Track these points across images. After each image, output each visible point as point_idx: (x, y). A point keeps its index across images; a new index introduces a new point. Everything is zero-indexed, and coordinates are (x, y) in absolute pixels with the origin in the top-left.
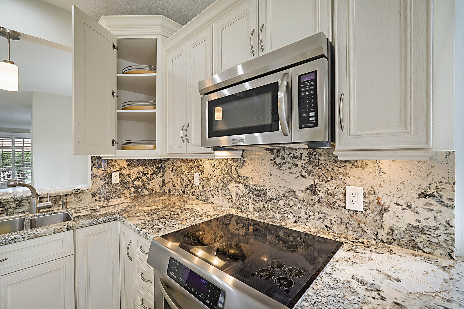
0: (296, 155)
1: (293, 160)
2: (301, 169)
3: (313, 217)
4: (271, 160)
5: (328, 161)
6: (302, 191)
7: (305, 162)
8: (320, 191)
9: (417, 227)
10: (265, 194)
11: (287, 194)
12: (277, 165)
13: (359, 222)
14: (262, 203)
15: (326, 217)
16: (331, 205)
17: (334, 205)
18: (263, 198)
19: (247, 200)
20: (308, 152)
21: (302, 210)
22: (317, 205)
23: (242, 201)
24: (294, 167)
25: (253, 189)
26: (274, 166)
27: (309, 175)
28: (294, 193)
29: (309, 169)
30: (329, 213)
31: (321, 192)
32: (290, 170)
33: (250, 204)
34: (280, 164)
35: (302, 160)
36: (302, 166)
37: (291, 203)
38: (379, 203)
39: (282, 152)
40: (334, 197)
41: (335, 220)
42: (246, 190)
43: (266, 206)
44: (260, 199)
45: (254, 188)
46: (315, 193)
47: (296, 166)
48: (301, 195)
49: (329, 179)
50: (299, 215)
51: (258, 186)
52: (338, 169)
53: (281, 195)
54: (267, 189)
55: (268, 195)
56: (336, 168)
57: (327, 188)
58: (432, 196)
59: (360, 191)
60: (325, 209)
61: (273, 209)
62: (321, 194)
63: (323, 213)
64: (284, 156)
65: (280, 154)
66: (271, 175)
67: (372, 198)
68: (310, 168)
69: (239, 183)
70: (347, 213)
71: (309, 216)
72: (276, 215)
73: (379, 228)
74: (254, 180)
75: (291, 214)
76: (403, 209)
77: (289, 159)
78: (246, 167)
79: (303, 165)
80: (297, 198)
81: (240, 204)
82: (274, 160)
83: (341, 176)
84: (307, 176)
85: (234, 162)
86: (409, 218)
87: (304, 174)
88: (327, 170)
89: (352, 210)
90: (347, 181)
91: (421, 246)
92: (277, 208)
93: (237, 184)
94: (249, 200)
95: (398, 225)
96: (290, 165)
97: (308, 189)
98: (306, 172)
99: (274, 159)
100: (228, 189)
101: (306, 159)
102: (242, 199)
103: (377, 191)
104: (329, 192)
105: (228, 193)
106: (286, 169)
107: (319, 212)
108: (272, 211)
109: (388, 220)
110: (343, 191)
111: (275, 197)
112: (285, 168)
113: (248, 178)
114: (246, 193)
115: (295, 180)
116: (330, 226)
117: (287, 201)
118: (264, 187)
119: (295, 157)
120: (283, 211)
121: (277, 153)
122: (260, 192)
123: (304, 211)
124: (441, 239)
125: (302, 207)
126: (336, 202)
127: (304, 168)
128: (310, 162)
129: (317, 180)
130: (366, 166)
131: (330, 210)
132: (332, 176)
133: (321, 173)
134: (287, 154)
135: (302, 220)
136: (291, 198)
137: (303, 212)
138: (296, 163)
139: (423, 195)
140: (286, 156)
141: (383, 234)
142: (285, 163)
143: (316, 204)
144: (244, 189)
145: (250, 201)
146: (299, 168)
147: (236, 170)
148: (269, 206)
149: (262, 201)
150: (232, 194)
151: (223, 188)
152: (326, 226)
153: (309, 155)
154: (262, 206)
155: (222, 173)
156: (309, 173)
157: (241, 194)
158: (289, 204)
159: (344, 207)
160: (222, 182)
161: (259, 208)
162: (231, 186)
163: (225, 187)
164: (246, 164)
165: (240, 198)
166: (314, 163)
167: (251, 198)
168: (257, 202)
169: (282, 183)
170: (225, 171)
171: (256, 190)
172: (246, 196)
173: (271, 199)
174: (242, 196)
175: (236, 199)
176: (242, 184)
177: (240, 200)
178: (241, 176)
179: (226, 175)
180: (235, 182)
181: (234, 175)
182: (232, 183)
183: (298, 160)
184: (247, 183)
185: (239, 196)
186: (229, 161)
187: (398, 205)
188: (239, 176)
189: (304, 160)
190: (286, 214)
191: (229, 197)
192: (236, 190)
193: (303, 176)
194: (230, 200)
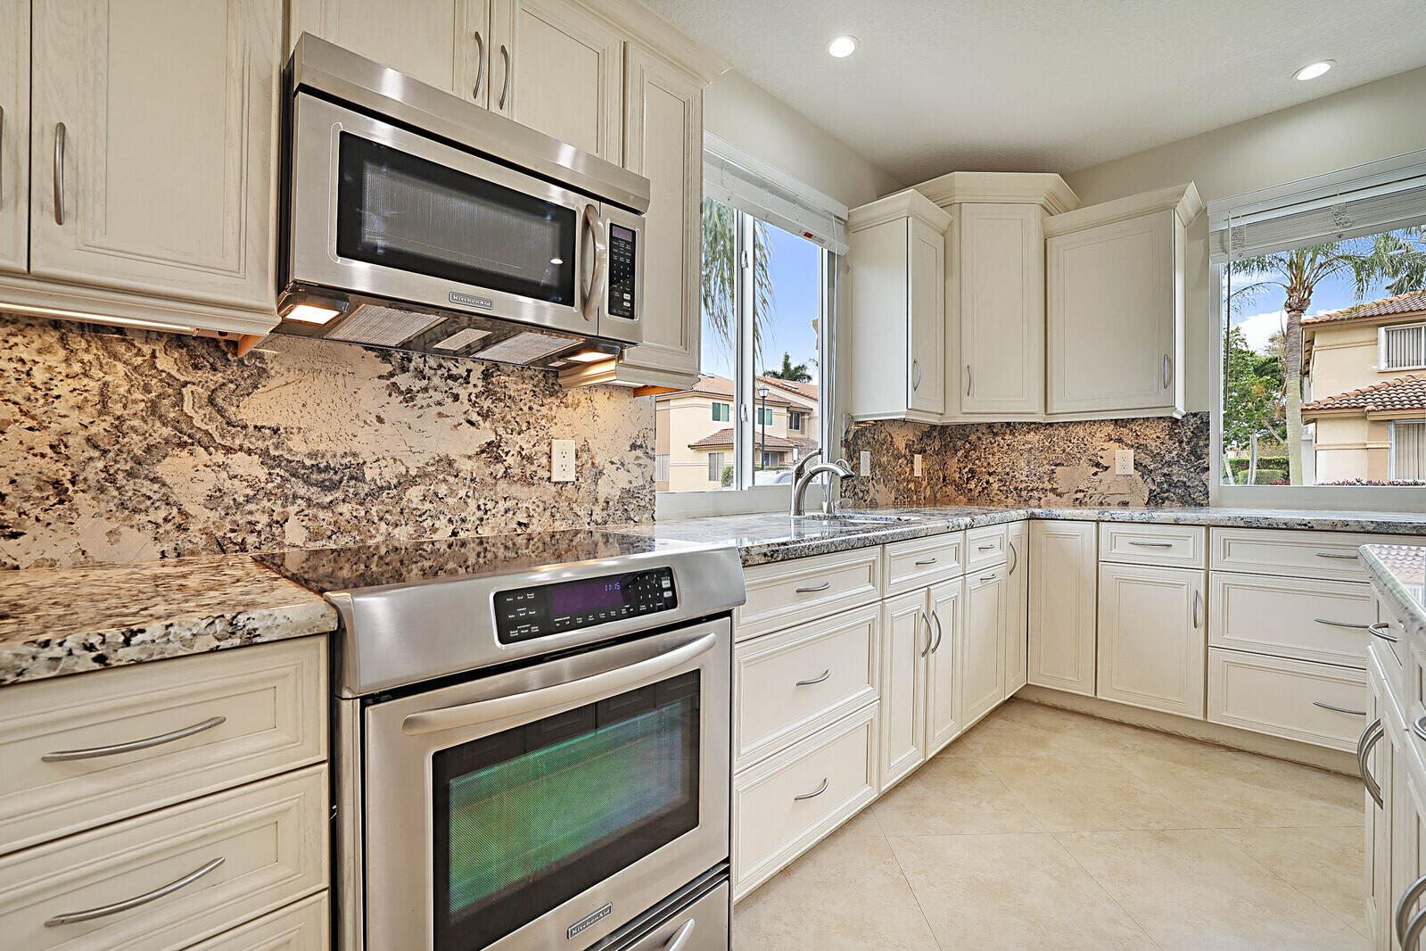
0: (454, 371)
1: (447, 385)
2: (467, 406)
3: (494, 511)
4: (380, 377)
5: (523, 391)
6: (470, 457)
7: (477, 390)
8: (507, 453)
9: (629, 491)
10: (356, 479)
11: (431, 469)
12: (401, 393)
13: (569, 500)
14: (345, 508)
15: (519, 505)
16: (528, 480)
17: (532, 478)
18: (351, 490)
19: (278, 509)
20: (483, 368)
21: (469, 500)
22: (502, 484)
23: (250, 518)
24: (451, 400)
25: (304, 467)
26: (390, 395)
27: (485, 421)
28: (450, 463)
29: (485, 407)
30: (524, 497)
31: (510, 454)
32: (440, 409)
33: (292, 519)
34: (409, 391)
35: (471, 385)
36: (470, 400)
37: (443, 490)
38: (593, 464)
39: (417, 361)
40: (532, 464)
41: (534, 507)
42: (270, 474)
43: (363, 513)
44: (339, 494)
45: (308, 462)
46: (498, 459)
47: (456, 398)
48: (466, 466)
49: (524, 428)
50: (463, 515)
51: (328, 455)
52: (539, 408)
53: (413, 472)
54: (365, 463)
55: (368, 478)
56: (535, 407)
57: (521, 447)
58: (641, 446)
59: (571, 445)
60: (516, 490)
61: (387, 516)
62: (509, 460)
63: (514, 499)
64: (422, 372)
65: (412, 366)
66: (380, 420)
67: (585, 456)
68: (486, 404)
69: (229, 450)
70: (553, 489)
71: (486, 513)
72: (397, 531)
73: (594, 504)
74: (313, 435)
75: (441, 517)
76: (618, 469)
77: (436, 381)
78: (275, 393)
79: (473, 397)
80: (456, 476)
81: (233, 531)
82: (392, 380)
83: (543, 422)
84: (481, 422)
85: (196, 367)
86: (623, 480)
87: (475, 417)
88: (521, 409)
89: (559, 483)
90: (553, 431)
92: (399, 509)
93: (219, 457)
94: (284, 506)
95: (612, 492)
96: (438, 396)
97: (483, 452)
98: (479, 414)
99: (392, 375)
100: (153, 480)
101: (480, 383)
102: (250, 507)
103: (591, 446)
104: (524, 453)
105: (155, 497)
106: (429, 406)
107: (505, 499)
108: (383, 524)
109: (604, 490)
110: (548, 451)
111: (394, 481)
112: (425, 403)
113: (282, 430)
114: (270, 486)
115: (454, 432)
116: (525, 521)
117: (432, 487)
118: (355, 455)
119: (450, 377)
120: (420, 516)
121: (403, 359)
122: (336, 473)
123: (475, 501)
125: (470, 494)
126: (536, 472)
127: (474, 404)
128: (488, 392)
129: (501, 431)
130: (578, 405)
131: (526, 489)
132: (528, 422)
133: (509, 417)
134: (430, 368)
135: (469, 526)
136: (441, 477)
137: (472, 504)
138: (454, 391)
139: (634, 447)
140: (427, 372)
142: (426, 390)
143: (501, 482)
144: (262, 473)
145: (292, 509)
146: (462, 403)
147: (211, 401)
148: (374, 509)
149: (344, 501)
150: (183, 500)
151: (114, 482)
152: (520, 524)
153: (486, 375)
154: (348, 516)
155: (100, 413)
156: (485, 416)
157: (242, 491)
158: (436, 494)
159: (549, 479)
160: (105, 452)
161: (336, 522)
162: (175, 467)
163: (130, 474)
164: (273, 383)
165: (238, 505)
166: (495, 393)
167: (295, 497)
168: (323, 508)
169: (414, 440)
170: (135, 402)
171: (320, 471)
172: (268, 495)
173: (381, 488)
174: (248, 500)
175: (214, 516)
176: (249, 452)
177: (238, 517)
178: (245, 427)
179: (136, 423)
180: (206, 449)
181: (197, 422)
182: (185, 453)
183: (461, 384)
184: (277, 448)
185: (228, 501)
186: (164, 362)
187: (612, 463)
188: (229, 424)
189: (475, 386)
190: (429, 522)
191: (162, 513)
192: (210, 479)
193: (471, 423)
194: (169, 526)
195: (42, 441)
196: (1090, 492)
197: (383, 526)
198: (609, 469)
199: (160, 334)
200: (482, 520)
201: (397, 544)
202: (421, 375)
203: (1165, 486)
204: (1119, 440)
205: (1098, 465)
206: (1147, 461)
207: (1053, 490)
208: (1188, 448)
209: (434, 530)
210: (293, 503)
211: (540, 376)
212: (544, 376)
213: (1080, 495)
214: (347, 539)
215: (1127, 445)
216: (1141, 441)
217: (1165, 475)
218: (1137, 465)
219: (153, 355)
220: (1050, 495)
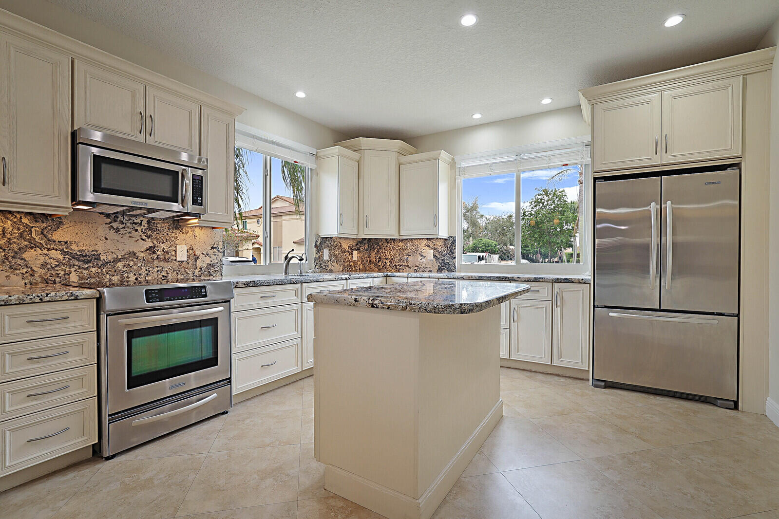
0: (136, 221)
1: (133, 226)
2: (141, 233)
3: (152, 271)
4: (106, 224)
5: (164, 228)
6: (142, 252)
7: (145, 228)
8: (158, 251)
9: (211, 264)
10: (97, 259)
11: (126, 256)
12: (114, 229)
13: (184, 268)
14: (93, 270)
15: (163, 269)
16: (166, 260)
17: (168, 259)
18: (95, 263)
19: (67, 269)
20: (148, 219)
21: (142, 267)
22: (156, 262)
23: (57, 272)
24: (134, 231)
25: (77, 255)
26: (110, 230)
27: (148, 239)
28: (135, 254)
29: (149, 234)
30: (165, 266)
32: (130, 235)
33: (73, 273)
34: (118, 228)
35: (142, 226)
36: (142, 231)
37: (132, 263)
38: (194, 254)
39: (120, 218)
40: (168, 254)
41: (169, 270)
42: (64, 257)
43: (100, 271)
44: (91, 265)
46: (154, 253)
47: (136, 230)
48: (141, 255)
49: (165, 241)
50: (140, 272)
51: (86, 251)
52: (171, 234)
53: (120, 257)
54: (100, 254)
55: (102, 259)
56: (169, 233)
57: (163, 248)
58: (216, 248)
59: (185, 248)
60: (162, 264)
61: (109, 272)
62: (159, 253)
63: (161, 267)
64: (122, 221)
65: (118, 220)
66: (106, 239)
67: (191, 251)
69: (49, 249)
70: (177, 263)
71: (149, 272)
72: (113, 278)
73: (195, 269)
74: (81, 244)
75: (131, 273)
76: (205, 256)
77: (128, 225)
78: (64, 230)
79: (143, 230)
80: (137, 259)
81: (51, 276)
82: (111, 225)
83: (173, 239)
85: (36, 221)
86: (208, 260)
87: (144, 237)
88: (163, 234)
89: (180, 261)
90: (177, 242)
91: (212, 273)
92: (114, 270)
93: (45, 252)
94: (69, 268)
95: (203, 265)
96: (129, 230)
97: (148, 250)
98: (146, 236)
99: (110, 223)
100: (22, 259)
101: (146, 225)
102: (57, 268)
103: (194, 248)
104: (165, 250)
105: (22, 265)
106: (125, 233)
107: (157, 267)
108: (108, 275)
109: (199, 263)
110: (175, 250)
111: (112, 260)
112: (124, 233)
113: (68, 242)
114: (64, 261)
115: (135, 243)
116: (166, 275)
117: (127, 262)
118: (96, 251)
119: (134, 223)
120: (122, 273)
121: (115, 217)
122: (89, 257)
124: (219, 268)
125: (143, 265)
126: (170, 257)
127: (144, 233)
128: (149, 228)
129: (155, 242)
130: (188, 232)
131: (166, 264)
132: (167, 239)
133: (158, 237)
134: (126, 220)
135: (142, 277)
136: (131, 259)
137: (144, 269)
138: (136, 228)
139: (212, 248)
140: (124, 221)
141: (197, 273)
142: (124, 228)
143: (155, 261)
144: (61, 257)
145: (73, 270)
146: (139, 232)
147: (42, 233)
148: (104, 270)
149: (92, 267)
150: (32, 266)
151: (8, 260)
152: (163, 276)
153: (149, 222)
154: (94, 272)
155: (2, 237)
156: (149, 237)
157: (54, 263)
158: (129, 265)
159: (176, 260)
160: (4, 250)
161: (89, 274)
162: (29, 255)
163: (13, 257)
164: (65, 227)
165: (52, 268)
166: (152, 229)
167: (74, 265)
168: (85, 269)
169: (120, 246)
170: (15, 233)
171: (83, 256)
172: (64, 264)
173: (107, 263)
174: (56, 266)
175: (44, 271)
176: (56, 250)
177: (52, 272)
178: (55, 241)
179: (15, 240)
180: (40, 249)
181: (37, 240)
182: (33, 250)
183: (138, 226)
184: (67, 248)
185: (49, 266)
186: (25, 220)
187: (203, 254)
188: (49, 240)
189: (144, 226)
190: (126, 275)
191: (25, 270)
192: (42, 259)
193: (143, 240)
194: (27, 275)
196: (420, 266)
197: (108, 276)
198: (201, 256)
199: (22, 212)
200: (147, 274)
201: (113, 282)
202: (122, 223)
203: (443, 264)
204: (429, 246)
205: (422, 256)
206: (437, 254)
207: (408, 266)
208: (449, 250)
209: (128, 277)
210: (73, 268)
211: (171, 222)
212: (173, 222)
213: (416, 268)
214: (94, 280)
215: (431, 248)
216: (436, 247)
217: (443, 260)
218: (434, 256)
219: (21, 218)
220: (407, 268)
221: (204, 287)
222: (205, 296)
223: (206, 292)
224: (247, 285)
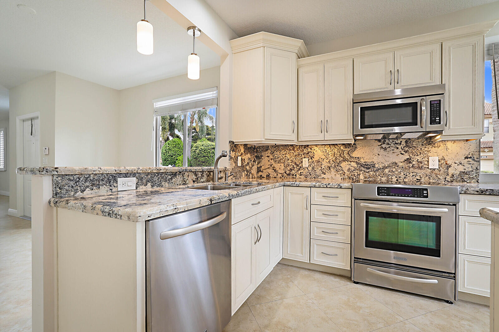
0: (397, 142)
1: (395, 146)
2: (401, 150)
3: (409, 176)
4: (379, 146)
5: (418, 145)
6: (401, 162)
7: (403, 146)
8: (413, 161)
9: (464, 172)
10: (373, 167)
11: (391, 165)
12: (383, 148)
13: (436, 174)
14: (371, 173)
15: (417, 174)
16: (420, 168)
17: (422, 167)
18: (373, 169)
19: (359, 172)
20: (405, 140)
21: (401, 173)
22: (411, 169)
23: (354, 174)
24: (396, 149)
25: (363, 164)
26: (381, 149)
27: (406, 153)
28: (396, 164)
29: (406, 150)
30: (419, 172)
31: (414, 161)
32: (393, 151)
33: (361, 174)
34: (385, 148)
36: (401, 148)
37: (394, 170)
38: (446, 164)
40: (422, 163)
41: (423, 175)
43: (375, 174)
44: (370, 170)
45: (364, 164)
46: (410, 162)
48: (401, 164)
50: (400, 176)
51: (368, 162)
52: (424, 148)
53: (386, 166)
54: (375, 163)
55: (376, 167)
56: (423, 148)
57: (418, 159)
58: (471, 158)
59: (437, 159)
60: (416, 170)
61: (380, 175)
62: (414, 163)
63: (415, 173)
64: (388, 143)
65: (386, 142)
66: (379, 155)
67: (443, 161)
68: (406, 149)
69: (351, 162)
70: (430, 171)
71: (406, 176)
72: (382, 178)
73: (447, 176)
74: (365, 159)
75: (394, 176)
76: (458, 165)
77: (392, 145)
78: (358, 151)
79: (402, 148)
80: (398, 167)
81: (351, 176)
82: (381, 146)
83: (426, 152)
84: (405, 154)
85: (346, 148)
86: (461, 168)
87: (403, 152)
88: (418, 149)
89: (432, 169)
90: (429, 154)
91: (466, 180)
92: (383, 174)
93: (349, 163)
94: (360, 172)
95: (456, 172)
96: (393, 148)
97: (405, 161)
98: (404, 152)
99: (381, 145)
100: (340, 167)
101: (404, 144)
102: (354, 172)
103: (445, 158)
104: (419, 161)
105: (341, 169)
106: (390, 151)
107: (413, 173)
109: (451, 171)
110: (427, 160)
111: (382, 168)
113: (360, 158)
114: (357, 168)
115: (397, 156)
116: (419, 179)
117: (391, 169)
118: (373, 162)
119: (396, 143)
120: (388, 175)
121: (384, 141)
122: (369, 166)
123: (403, 173)
124: (474, 175)
125: (402, 171)
126: (423, 166)
128: (407, 146)
129: (411, 155)
130: (440, 146)
131: (420, 170)
132: (420, 153)
133: (414, 152)
134: (390, 142)
135: (401, 179)
136: (394, 167)
137: (402, 173)
138: (397, 147)
139: (466, 158)
140: (390, 143)
141: (448, 178)
142: (389, 147)
143: (411, 168)
144: (356, 166)
145: (361, 172)
146: (399, 149)
147: (348, 153)
148: (377, 173)
149: (371, 171)
150: (344, 170)
151: (335, 167)
152: (417, 179)
153: (406, 142)
154: (372, 174)
155: (334, 156)
156: (406, 152)
157: (353, 169)
158: (392, 171)
159: (428, 168)
160: (334, 162)
161: (369, 176)
162: (343, 164)
163: (337, 166)
164: (358, 149)
165: (352, 171)
166: (409, 146)
167: (362, 170)
168: (367, 173)
169: (387, 159)
170: (338, 154)
171: (366, 165)
172: (357, 170)
173: (379, 169)
174: (354, 170)
175: (349, 173)
176: (354, 162)
177: (352, 173)
178: (353, 157)
179: (338, 158)
180: (347, 161)
181: (346, 157)
182: (344, 162)
183: (399, 145)
184: (358, 161)
185: (351, 170)
186: (342, 148)
187: (455, 163)
188: (351, 157)
189: (403, 145)
190: (390, 177)
191: (341, 172)
192: (348, 167)
193: (402, 154)
194: (342, 174)
195: (328, 160)
197: (379, 177)
198: (453, 165)
199: (341, 144)
200: (405, 177)
201: (382, 181)
202: (388, 144)
209: (392, 179)
210: (361, 171)
211: (425, 140)
212: (426, 140)
214: (372, 179)
219: (340, 147)
221: (426, 190)
222: (427, 197)
223: (427, 193)
224: (482, 192)
